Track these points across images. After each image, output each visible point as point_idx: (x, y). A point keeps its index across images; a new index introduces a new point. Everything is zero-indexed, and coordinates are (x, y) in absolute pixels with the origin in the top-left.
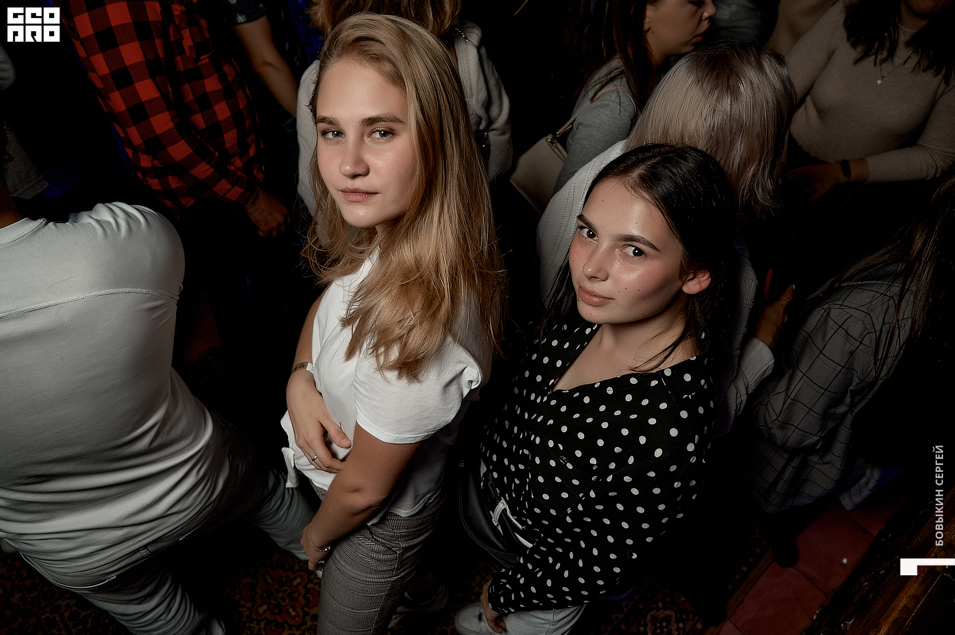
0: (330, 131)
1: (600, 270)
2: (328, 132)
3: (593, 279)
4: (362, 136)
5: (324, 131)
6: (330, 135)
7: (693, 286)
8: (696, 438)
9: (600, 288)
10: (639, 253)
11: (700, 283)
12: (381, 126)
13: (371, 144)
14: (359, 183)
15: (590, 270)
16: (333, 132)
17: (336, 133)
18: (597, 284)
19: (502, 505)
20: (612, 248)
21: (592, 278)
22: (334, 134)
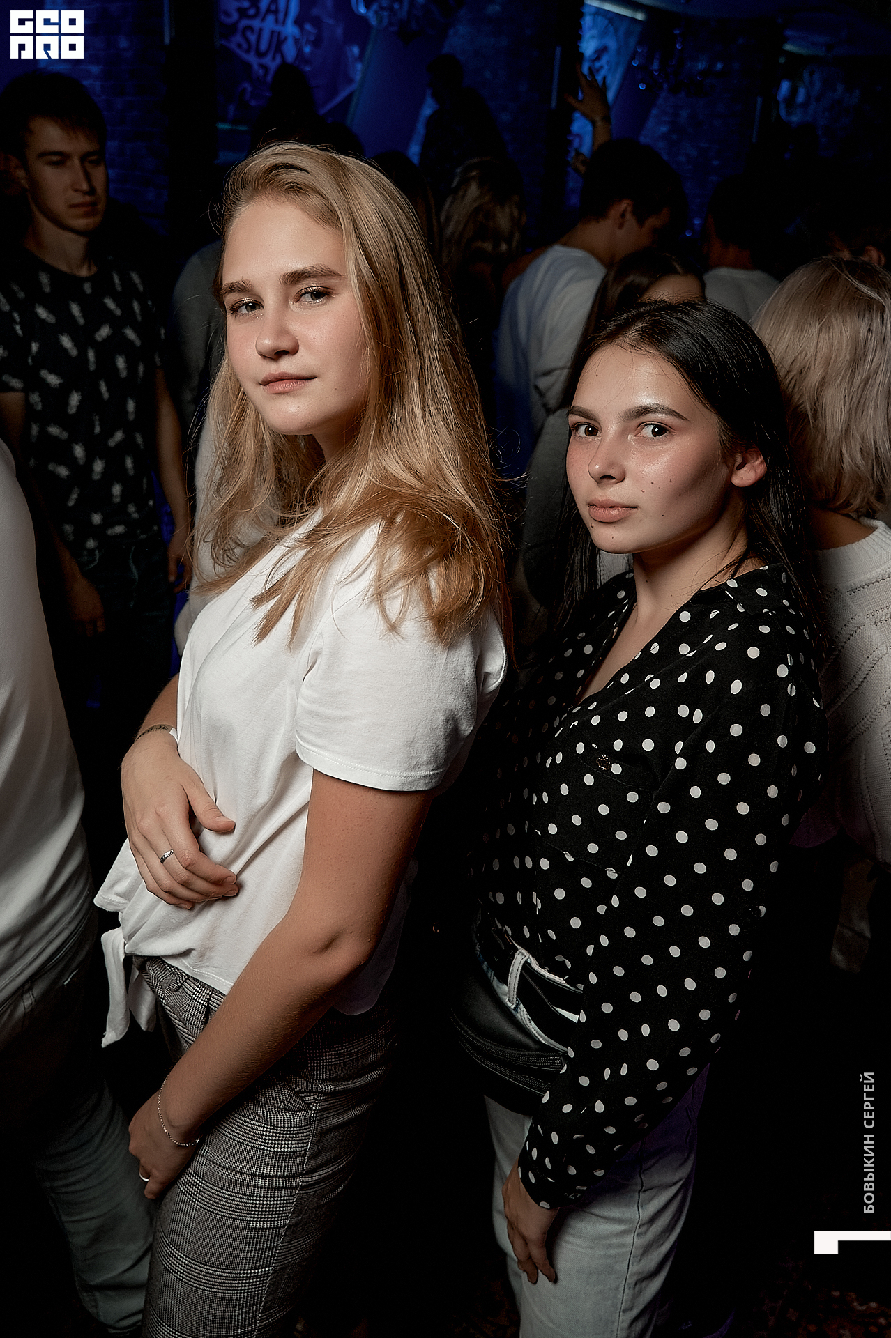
0: (243, 305)
1: (611, 465)
2: (240, 307)
3: (605, 481)
4: (286, 300)
5: (233, 306)
6: (244, 310)
7: (746, 476)
8: (788, 657)
9: (615, 493)
10: (660, 430)
11: (754, 468)
12: (312, 285)
13: (299, 311)
14: (287, 366)
15: (597, 466)
16: (247, 304)
17: (250, 304)
18: (611, 489)
19: (521, 957)
20: (623, 433)
21: (604, 479)
22: (248, 307)
